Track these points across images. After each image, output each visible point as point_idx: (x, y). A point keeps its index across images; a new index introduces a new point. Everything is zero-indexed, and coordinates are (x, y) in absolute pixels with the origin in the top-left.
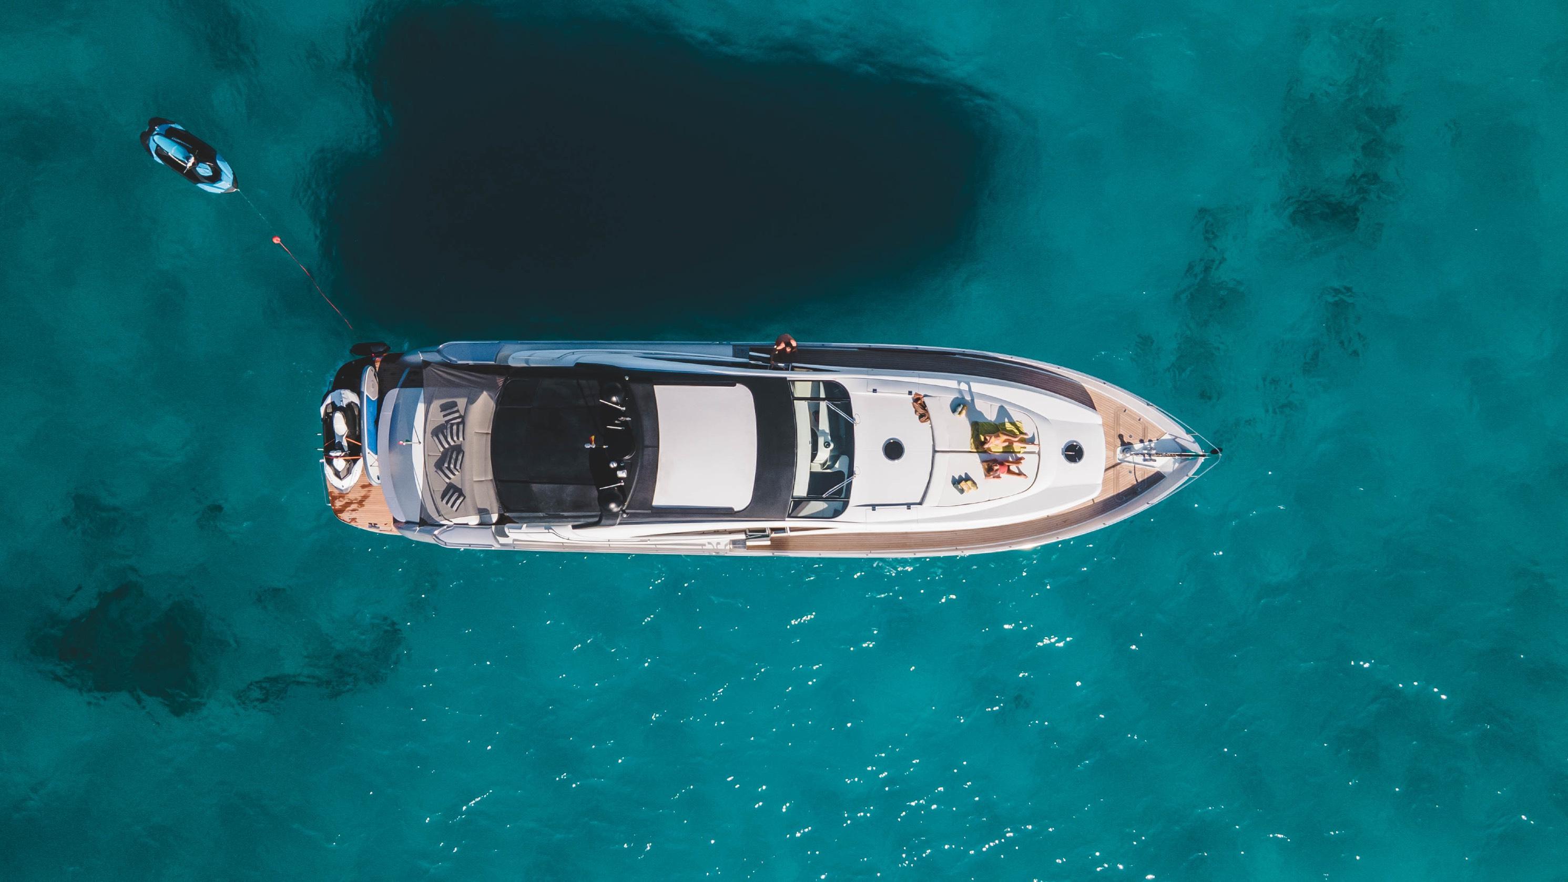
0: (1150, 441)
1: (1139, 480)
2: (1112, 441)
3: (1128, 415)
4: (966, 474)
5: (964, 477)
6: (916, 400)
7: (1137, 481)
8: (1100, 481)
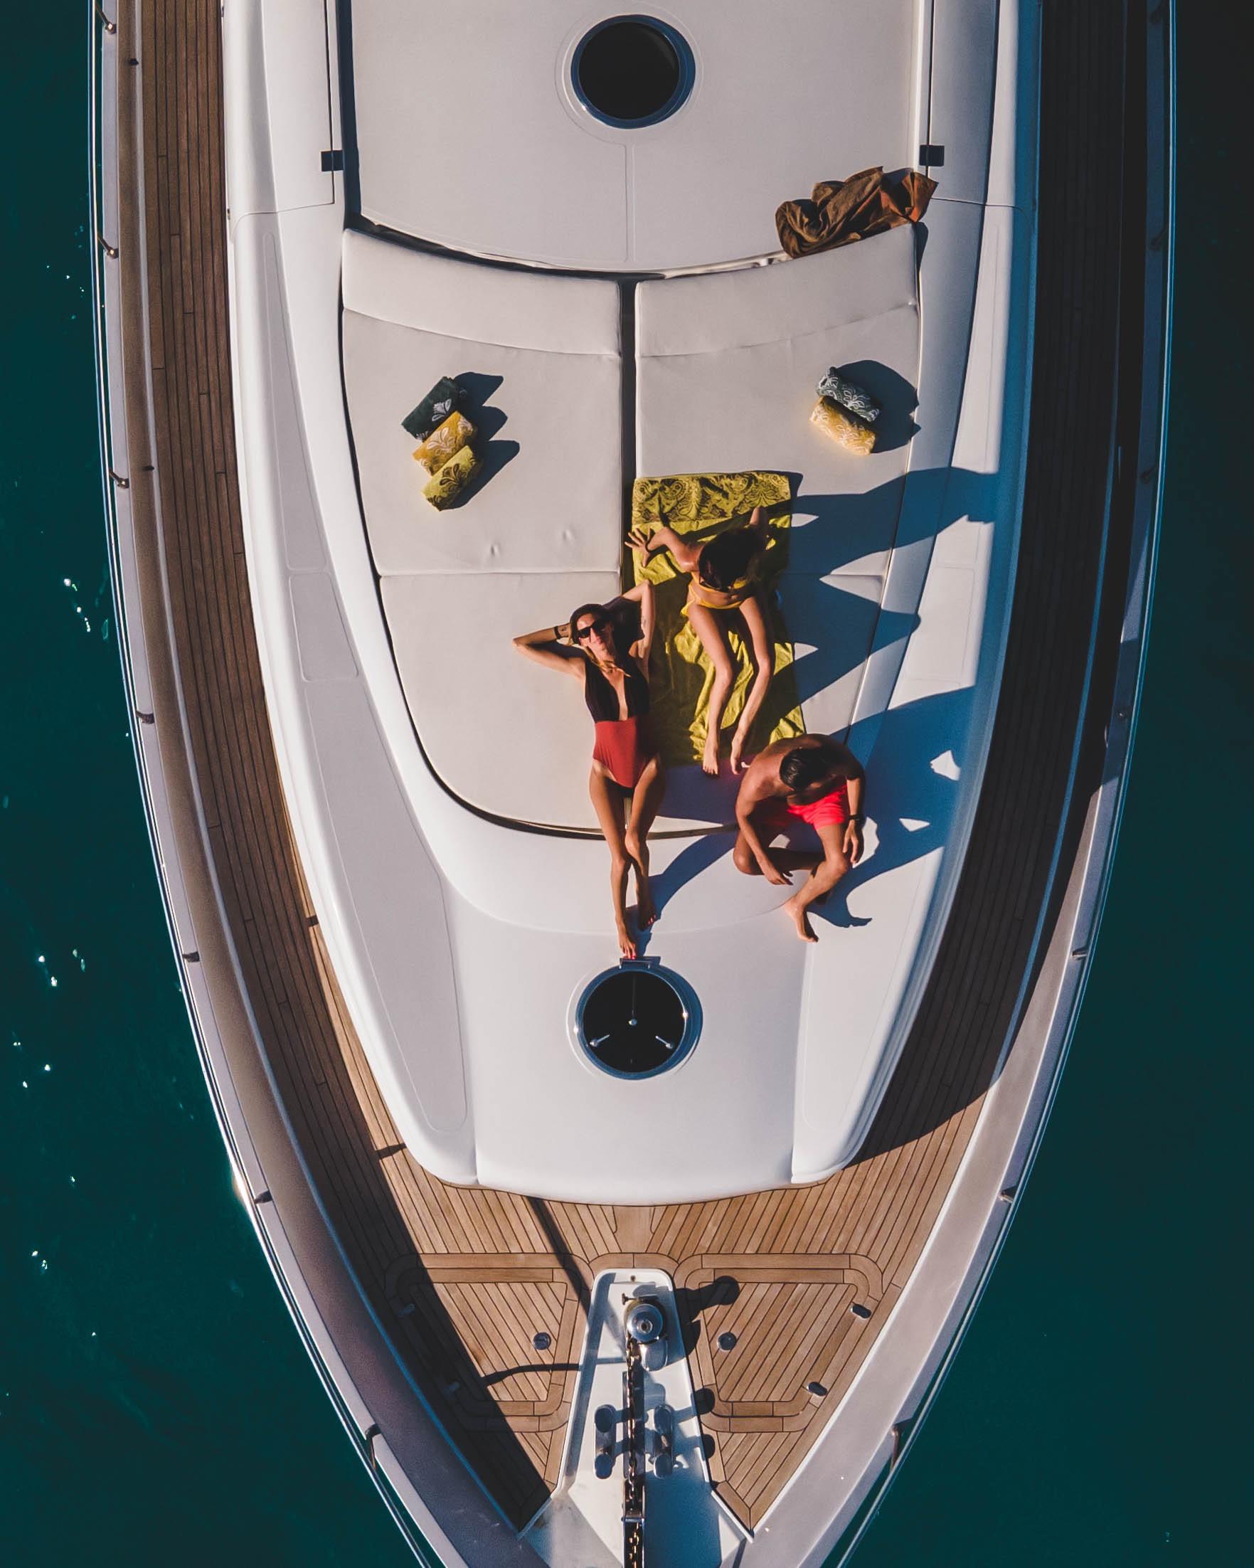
0: (708, 1446)
1: (499, 1393)
2: (705, 1243)
3: (844, 1326)
4: (511, 449)
5: (499, 436)
6: (895, 183)
7: (498, 1377)
8: (490, 1173)
